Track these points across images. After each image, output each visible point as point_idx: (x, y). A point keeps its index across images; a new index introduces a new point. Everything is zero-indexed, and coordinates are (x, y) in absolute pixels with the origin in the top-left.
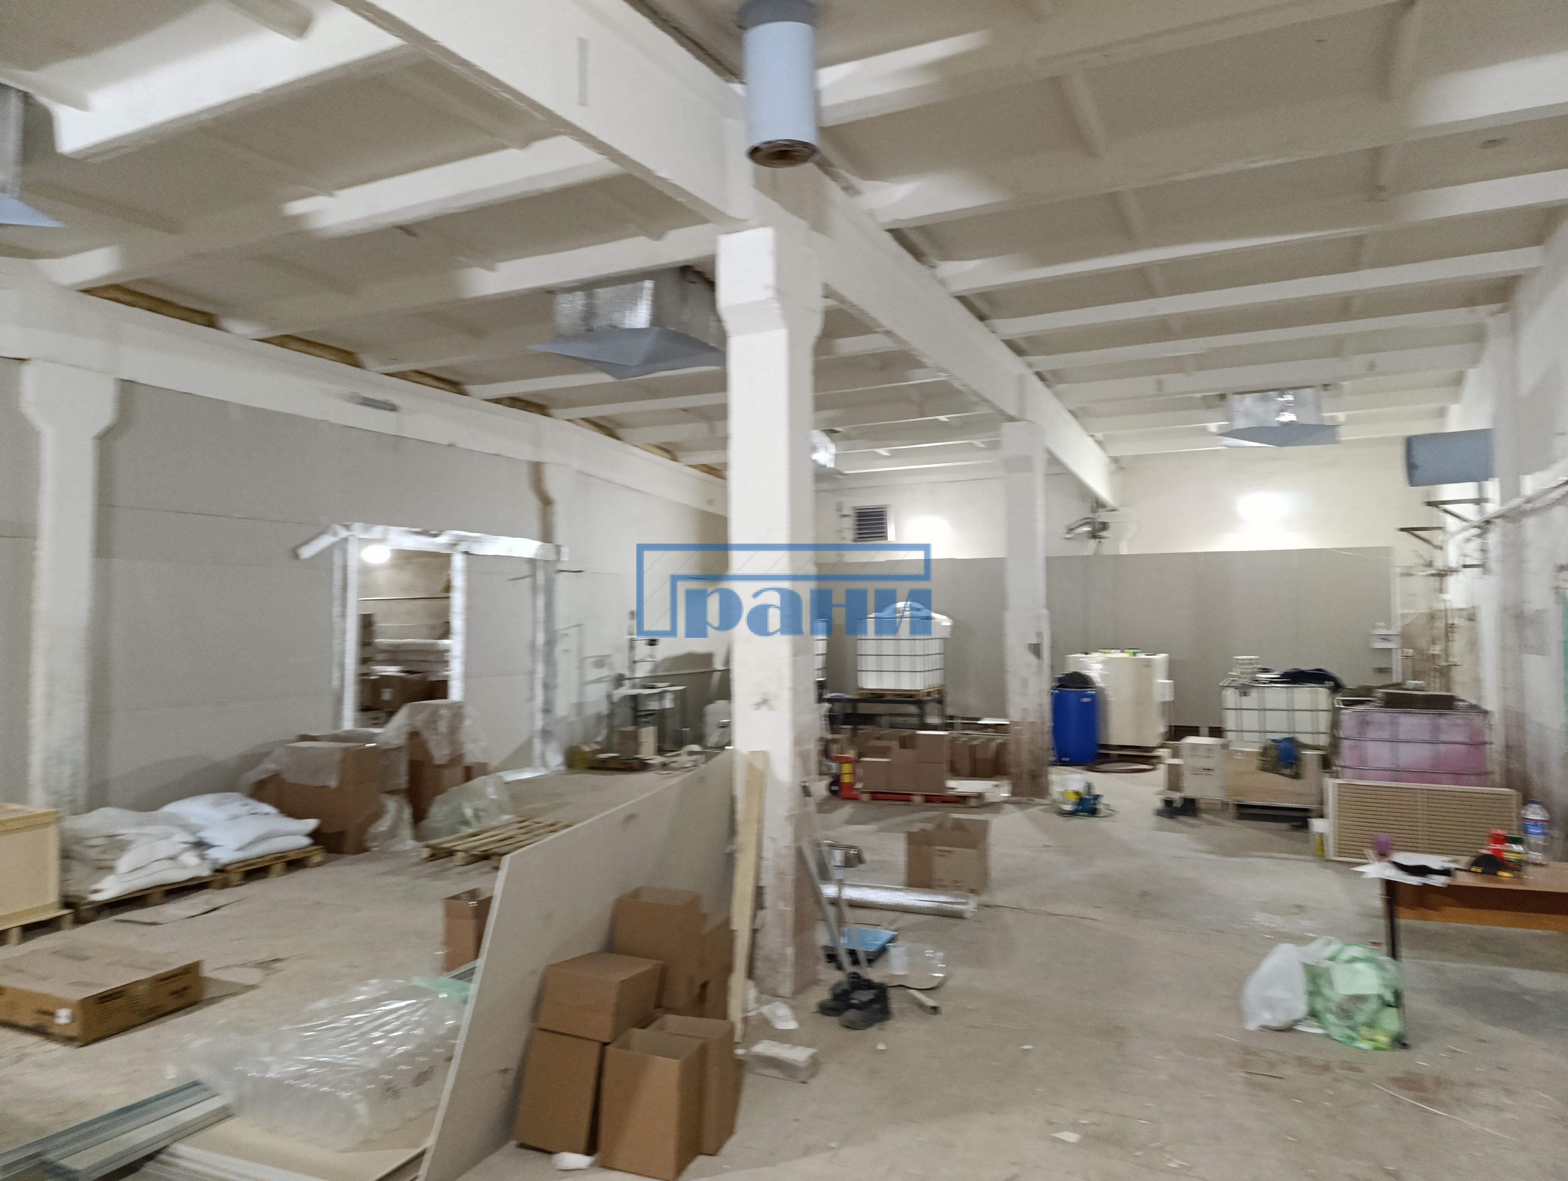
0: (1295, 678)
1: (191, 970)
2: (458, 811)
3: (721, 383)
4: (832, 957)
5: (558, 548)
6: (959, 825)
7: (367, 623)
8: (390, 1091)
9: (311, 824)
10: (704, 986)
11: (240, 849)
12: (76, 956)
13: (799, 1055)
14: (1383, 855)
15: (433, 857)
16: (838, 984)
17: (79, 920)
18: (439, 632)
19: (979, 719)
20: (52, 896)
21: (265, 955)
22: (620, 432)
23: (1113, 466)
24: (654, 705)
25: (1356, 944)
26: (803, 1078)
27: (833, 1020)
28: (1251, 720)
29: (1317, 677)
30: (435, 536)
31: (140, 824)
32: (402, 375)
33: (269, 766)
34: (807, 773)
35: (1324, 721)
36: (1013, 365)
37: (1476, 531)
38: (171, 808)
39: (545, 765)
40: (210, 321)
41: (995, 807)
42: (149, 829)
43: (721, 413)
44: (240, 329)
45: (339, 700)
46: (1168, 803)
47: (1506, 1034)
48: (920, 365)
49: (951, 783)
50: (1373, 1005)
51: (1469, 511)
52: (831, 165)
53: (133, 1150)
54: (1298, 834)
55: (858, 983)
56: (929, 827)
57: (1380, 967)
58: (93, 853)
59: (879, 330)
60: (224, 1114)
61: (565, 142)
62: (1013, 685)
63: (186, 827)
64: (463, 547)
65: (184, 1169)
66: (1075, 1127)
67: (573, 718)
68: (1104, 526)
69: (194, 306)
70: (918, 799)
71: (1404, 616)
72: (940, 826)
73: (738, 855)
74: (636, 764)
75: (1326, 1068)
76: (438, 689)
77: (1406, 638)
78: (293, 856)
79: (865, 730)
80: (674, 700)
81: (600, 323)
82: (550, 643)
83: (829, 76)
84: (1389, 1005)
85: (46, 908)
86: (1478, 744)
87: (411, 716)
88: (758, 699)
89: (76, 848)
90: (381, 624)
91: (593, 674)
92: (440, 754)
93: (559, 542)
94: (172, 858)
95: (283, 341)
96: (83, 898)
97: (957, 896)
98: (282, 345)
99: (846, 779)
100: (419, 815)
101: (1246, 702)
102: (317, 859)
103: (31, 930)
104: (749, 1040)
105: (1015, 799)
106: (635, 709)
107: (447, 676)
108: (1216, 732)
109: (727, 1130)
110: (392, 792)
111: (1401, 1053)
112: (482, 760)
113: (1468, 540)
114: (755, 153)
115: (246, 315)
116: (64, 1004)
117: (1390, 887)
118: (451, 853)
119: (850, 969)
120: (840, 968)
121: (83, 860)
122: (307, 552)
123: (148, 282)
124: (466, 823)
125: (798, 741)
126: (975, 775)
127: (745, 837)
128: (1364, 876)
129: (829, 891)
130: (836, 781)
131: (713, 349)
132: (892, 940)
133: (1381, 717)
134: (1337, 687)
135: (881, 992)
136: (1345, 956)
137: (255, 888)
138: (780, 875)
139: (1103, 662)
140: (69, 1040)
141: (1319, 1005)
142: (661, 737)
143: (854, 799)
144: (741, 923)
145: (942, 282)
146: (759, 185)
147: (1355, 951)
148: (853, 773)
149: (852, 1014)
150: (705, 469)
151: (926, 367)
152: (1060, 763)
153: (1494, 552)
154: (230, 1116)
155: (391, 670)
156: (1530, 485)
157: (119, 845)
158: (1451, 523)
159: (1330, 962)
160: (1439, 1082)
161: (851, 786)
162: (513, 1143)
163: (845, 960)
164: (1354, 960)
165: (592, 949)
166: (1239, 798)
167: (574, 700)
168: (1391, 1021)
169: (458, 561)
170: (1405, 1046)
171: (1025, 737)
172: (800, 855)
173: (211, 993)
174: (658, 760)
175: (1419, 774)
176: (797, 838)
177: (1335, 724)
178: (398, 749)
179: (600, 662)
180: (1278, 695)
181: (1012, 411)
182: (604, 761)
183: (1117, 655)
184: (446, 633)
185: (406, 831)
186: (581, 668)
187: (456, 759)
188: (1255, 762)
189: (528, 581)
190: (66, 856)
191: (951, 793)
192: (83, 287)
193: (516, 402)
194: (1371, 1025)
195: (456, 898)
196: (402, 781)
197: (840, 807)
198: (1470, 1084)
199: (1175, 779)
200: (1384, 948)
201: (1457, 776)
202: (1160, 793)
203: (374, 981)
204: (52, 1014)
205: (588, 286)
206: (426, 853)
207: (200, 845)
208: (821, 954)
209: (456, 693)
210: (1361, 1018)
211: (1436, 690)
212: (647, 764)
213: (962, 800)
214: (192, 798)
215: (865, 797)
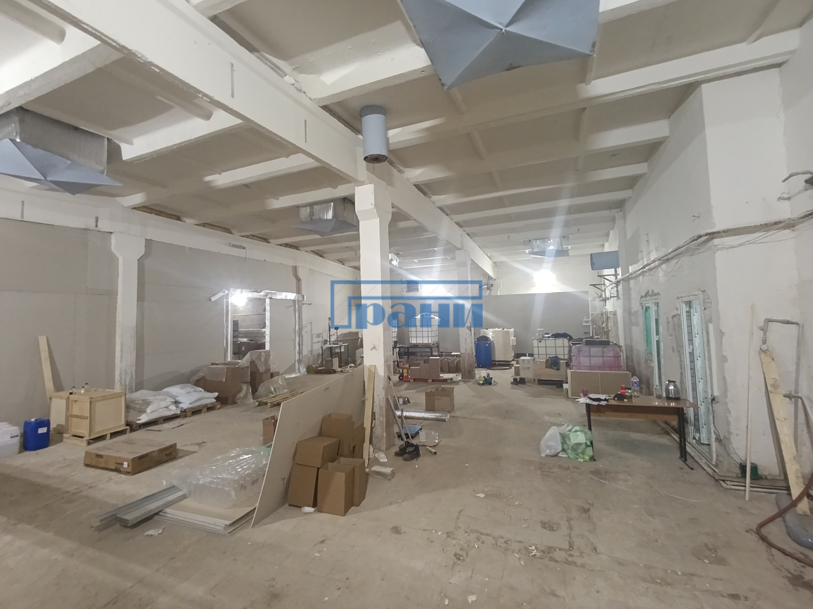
0: (557, 336)
1: (173, 447)
2: (269, 388)
3: (357, 238)
4: (400, 436)
5: (303, 296)
6: (443, 389)
7: (235, 324)
8: (243, 487)
9: (216, 394)
10: (354, 447)
11: (191, 404)
12: (130, 443)
13: (388, 470)
14: (585, 395)
15: (259, 405)
16: (402, 445)
17: (132, 430)
18: (262, 327)
19: (452, 353)
20: (123, 422)
21: (200, 441)
22: (324, 255)
23: (494, 265)
24: (338, 350)
25: (579, 426)
26: (389, 479)
27: (400, 459)
28: (542, 351)
29: (564, 335)
30: (260, 292)
31: (155, 396)
32: (247, 237)
33: (201, 374)
34: (389, 372)
35: (566, 350)
36: (459, 231)
37: (615, 285)
38: (166, 390)
39: (299, 372)
40: (178, 219)
41: (457, 383)
42: (158, 397)
43: (358, 248)
44: (189, 221)
45: (226, 351)
46: (515, 380)
47: (629, 455)
48: (427, 231)
49: (441, 375)
50: (584, 446)
51: (613, 278)
52: (394, 163)
53: (151, 511)
54: (558, 389)
55: (408, 445)
56: (433, 390)
57: (586, 433)
58: (138, 406)
59: (412, 219)
60: (184, 497)
61: (301, 155)
62: (462, 341)
63: (171, 396)
64: (269, 296)
65: (170, 518)
66: (483, 492)
67: (309, 356)
68: (492, 285)
69: (173, 213)
70: (430, 381)
71: (592, 315)
72: (437, 389)
73: (366, 401)
74: (332, 371)
75: (568, 468)
76: (262, 346)
77: (593, 321)
78: (209, 406)
79: (411, 357)
80: (344, 348)
81: (316, 217)
82: (300, 329)
83: (391, 133)
84: (588, 446)
85: (121, 426)
86: (617, 357)
87: (251, 356)
88: (372, 347)
89: (132, 405)
90: (240, 324)
91: (315, 340)
92: (262, 369)
93: (303, 294)
94: (167, 407)
95: (204, 225)
96: (134, 422)
97: (443, 414)
98: (204, 226)
99: (405, 374)
100: (254, 391)
101: (540, 344)
102: (218, 407)
103: (114, 435)
104: (370, 466)
105: (463, 380)
106: (331, 352)
107: (265, 341)
108: (531, 355)
109: (363, 497)
110: (245, 383)
111: (593, 462)
112: (277, 371)
113: (612, 288)
114: (366, 159)
115: (191, 216)
116: (126, 460)
117: (588, 406)
118: (266, 404)
119: (406, 440)
120: (402, 440)
121: (134, 409)
122: (213, 299)
123: (155, 205)
124: (272, 393)
125: (386, 361)
126: (449, 372)
127: (369, 395)
128: (580, 402)
129: (398, 413)
130: (402, 375)
131: (355, 226)
132: (421, 429)
133: (585, 348)
134: (571, 338)
135: (417, 448)
136: (574, 430)
137: (196, 418)
138: (381, 408)
139: (492, 332)
140: (128, 473)
141: (566, 447)
142: (340, 362)
143: (409, 381)
144: (367, 425)
145: (433, 203)
146: (368, 169)
147: (577, 428)
148: (408, 372)
149: (406, 456)
150: (354, 267)
151: (429, 232)
152: (479, 367)
153: (621, 292)
154: (186, 497)
155: (245, 340)
156: (631, 269)
157: (147, 403)
158: (607, 283)
159: (569, 432)
160: (606, 472)
161: (407, 377)
162: (287, 505)
163: (404, 437)
164: (576, 431)
165: (315, 435)
166: (539, 377)
167: (310, 349)
168: (589, 452)
169: (268, 301)
170: (594, 460)
171: (466, 358)
172: (387, 400)
173: (180, 454)
174: (339, 369)
175: (599, 368)
176: (386, 395)
177: (570, 351)
178: (247, 367)
179: (318, 336)
180: (551, 342)
181: (459, 246)
182: (320, 370)
183: (497, 329)
184: (264, 327)
185: (250, 396)
186: (312, 338)
187: (268, 370)
188: (544, 365)
189: (293, 307)
190: (127, 407)
191: (441, 378)
192: (133, 207)
193: (287, 245)
194: (583, 453)
195: (268, 419)
196: (249, 379)
197: (404, 384)
198: (617, 473)
199: (517, 372)
200: (587, 427)
201: (610, 368)
202: (512, 377)
203: (237, 449)
204: (122, 464)
205: (311, 205)
206: (257, 404)
207: (176, 403)
208: (396, 435)
209: (267, 347)
210: (579, 451)
211: (604, 339)
212: (336, 371)
213: (445, 381)
214: (173, 386)
215: (412, 381)
